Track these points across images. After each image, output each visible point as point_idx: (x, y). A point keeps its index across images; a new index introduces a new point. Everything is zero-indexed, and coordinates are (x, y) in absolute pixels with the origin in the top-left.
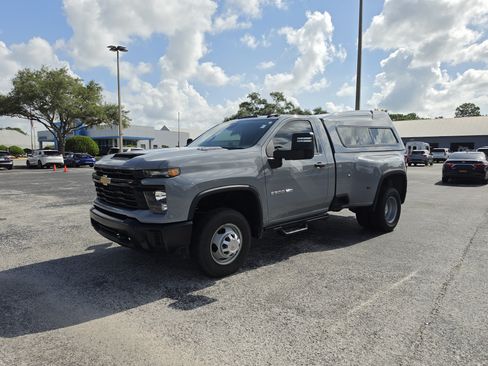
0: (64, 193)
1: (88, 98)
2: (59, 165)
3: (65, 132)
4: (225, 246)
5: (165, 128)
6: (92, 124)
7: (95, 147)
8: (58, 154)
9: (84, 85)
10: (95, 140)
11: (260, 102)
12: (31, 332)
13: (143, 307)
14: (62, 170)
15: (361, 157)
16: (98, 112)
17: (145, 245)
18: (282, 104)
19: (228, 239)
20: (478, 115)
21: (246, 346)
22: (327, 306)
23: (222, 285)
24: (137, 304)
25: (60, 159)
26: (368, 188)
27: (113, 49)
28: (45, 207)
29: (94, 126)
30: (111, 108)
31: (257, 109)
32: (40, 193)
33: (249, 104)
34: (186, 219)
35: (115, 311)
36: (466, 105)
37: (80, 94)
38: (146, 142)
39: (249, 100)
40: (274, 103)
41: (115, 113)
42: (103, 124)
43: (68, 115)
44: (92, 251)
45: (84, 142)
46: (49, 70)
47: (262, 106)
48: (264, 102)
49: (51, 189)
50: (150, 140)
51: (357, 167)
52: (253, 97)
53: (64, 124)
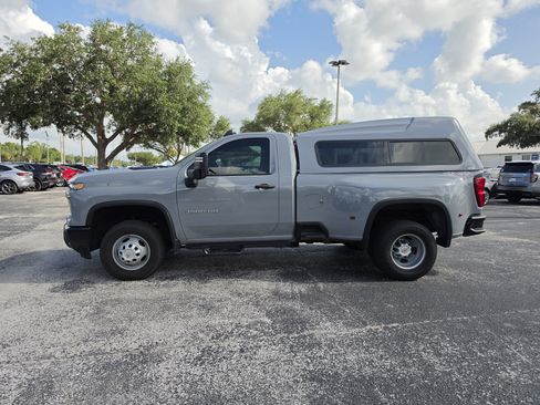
9: (317, 103)
19: (124, 248)
26: (353, 218)
33: (534, 104)
34: (84, 224)
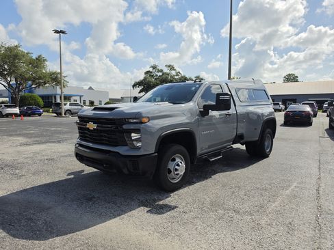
0: (29, 135)
1: (37, 67)
2: (16, 115)
3: (20, 91)
4: (176, 170)
5: (90, 88)
6: (39, 85)
7: (41, 101)
8: (15, 107)
9: (34, 57)
10: (40, 96)
11: (159, 71)
12: (57, 236)
13: (129, 214)
14: (19, 118)
15: (251, 109)
16: (44, 77)
17: (125, 171)
18: (173, 73)
19: (178, 165)
20: (297, 81)
21: (213, 237)
22: (252, 207)
23: (176, 197)
24: (124, 212)
25: (17, 110)
26: (256, 129)
27: (57, 32)
28: (20, 145)
29: (41, 87)
30: (54, 74)
31: (157, 75)
32: (11, 135)
33: (151, 72)
34: (153, 152)
35: (111, 218)
36: (289, 75)
37: (30, 63)
38: (78, 98)
39: (151, 70)
40: (168, 72)
41: (56, 77)
42: (47, 85)
43: (21, 79)
44: (72, 176)
45: (33, 98)
46: (7, 46)
47: (161, 74)
48: (161, 71)
49: (18, 133)
50: (81, 97)
51: (250, 115)
52: (154, 67)
53: (18, 85)
